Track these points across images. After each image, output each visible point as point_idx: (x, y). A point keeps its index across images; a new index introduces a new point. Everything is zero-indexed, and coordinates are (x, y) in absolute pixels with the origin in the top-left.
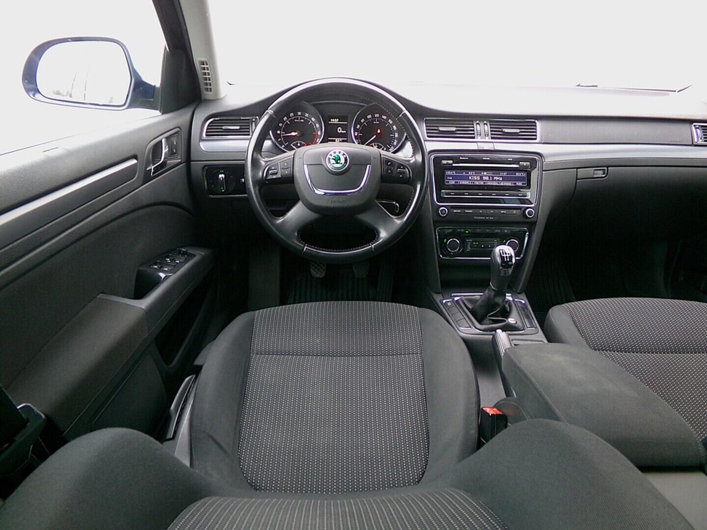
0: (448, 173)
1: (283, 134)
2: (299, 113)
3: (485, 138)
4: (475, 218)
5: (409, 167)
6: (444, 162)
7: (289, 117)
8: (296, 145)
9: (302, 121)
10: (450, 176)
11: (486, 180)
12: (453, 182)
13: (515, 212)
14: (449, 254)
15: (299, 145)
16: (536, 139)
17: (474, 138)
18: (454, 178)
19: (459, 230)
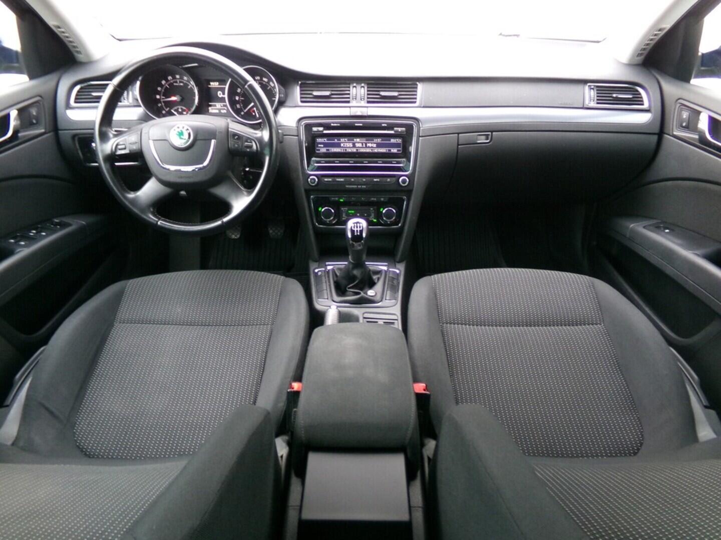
0: (319, 140)
1: (163, 99)
2: (178, 77)
3: (361, 103)
4: (347, 186)
5: (256, 141)
6: (315, 129)
7: (167, 81)
8: (177, 111)
9: (182, 84)
10: (321, 143)
11: (359, 147)
12: (323, 150)
13: (389, 180)
14: (324, 223)
15: (180, 110)
16: (415, 102)
17: (348, 102)
18: (326, 145)
19: (333, 199)
